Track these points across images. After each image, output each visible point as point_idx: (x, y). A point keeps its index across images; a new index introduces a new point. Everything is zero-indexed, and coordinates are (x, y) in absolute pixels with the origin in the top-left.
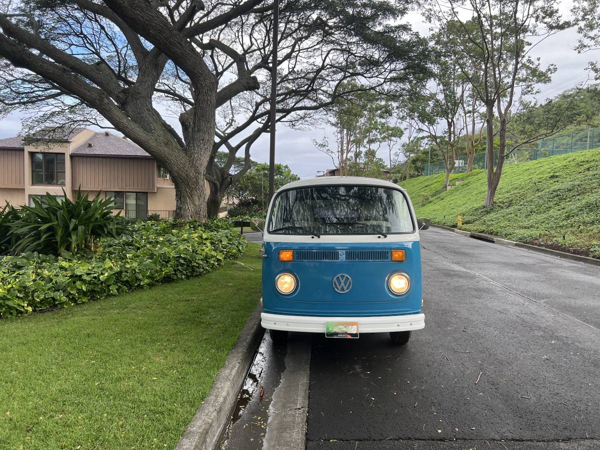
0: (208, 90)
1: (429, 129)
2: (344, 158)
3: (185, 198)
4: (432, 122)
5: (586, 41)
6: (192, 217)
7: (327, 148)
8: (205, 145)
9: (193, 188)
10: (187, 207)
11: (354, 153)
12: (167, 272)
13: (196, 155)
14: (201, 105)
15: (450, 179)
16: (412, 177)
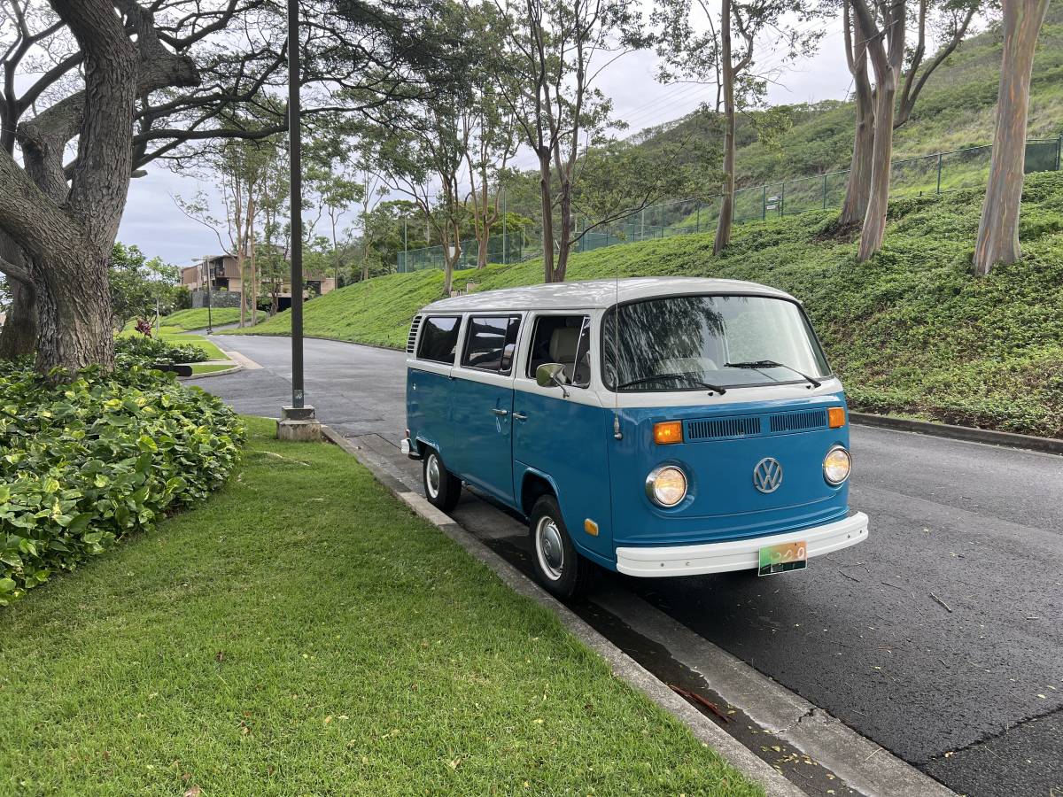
0: (122, 75)
1: (413, 189)
2: (243, 234)
3: (68, 316)
4: (419, 178)
5: (670, 69)
6: (86, 361)
7: (205, 213)
8: (112, 199)
9: (89, 295)
10: (74, 337)
11: (264, 226)
12: (176, 489)
13: (94, 222)
14: (104, 108)
15: (452, 280)
16: (374, 274)
